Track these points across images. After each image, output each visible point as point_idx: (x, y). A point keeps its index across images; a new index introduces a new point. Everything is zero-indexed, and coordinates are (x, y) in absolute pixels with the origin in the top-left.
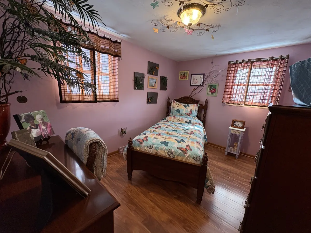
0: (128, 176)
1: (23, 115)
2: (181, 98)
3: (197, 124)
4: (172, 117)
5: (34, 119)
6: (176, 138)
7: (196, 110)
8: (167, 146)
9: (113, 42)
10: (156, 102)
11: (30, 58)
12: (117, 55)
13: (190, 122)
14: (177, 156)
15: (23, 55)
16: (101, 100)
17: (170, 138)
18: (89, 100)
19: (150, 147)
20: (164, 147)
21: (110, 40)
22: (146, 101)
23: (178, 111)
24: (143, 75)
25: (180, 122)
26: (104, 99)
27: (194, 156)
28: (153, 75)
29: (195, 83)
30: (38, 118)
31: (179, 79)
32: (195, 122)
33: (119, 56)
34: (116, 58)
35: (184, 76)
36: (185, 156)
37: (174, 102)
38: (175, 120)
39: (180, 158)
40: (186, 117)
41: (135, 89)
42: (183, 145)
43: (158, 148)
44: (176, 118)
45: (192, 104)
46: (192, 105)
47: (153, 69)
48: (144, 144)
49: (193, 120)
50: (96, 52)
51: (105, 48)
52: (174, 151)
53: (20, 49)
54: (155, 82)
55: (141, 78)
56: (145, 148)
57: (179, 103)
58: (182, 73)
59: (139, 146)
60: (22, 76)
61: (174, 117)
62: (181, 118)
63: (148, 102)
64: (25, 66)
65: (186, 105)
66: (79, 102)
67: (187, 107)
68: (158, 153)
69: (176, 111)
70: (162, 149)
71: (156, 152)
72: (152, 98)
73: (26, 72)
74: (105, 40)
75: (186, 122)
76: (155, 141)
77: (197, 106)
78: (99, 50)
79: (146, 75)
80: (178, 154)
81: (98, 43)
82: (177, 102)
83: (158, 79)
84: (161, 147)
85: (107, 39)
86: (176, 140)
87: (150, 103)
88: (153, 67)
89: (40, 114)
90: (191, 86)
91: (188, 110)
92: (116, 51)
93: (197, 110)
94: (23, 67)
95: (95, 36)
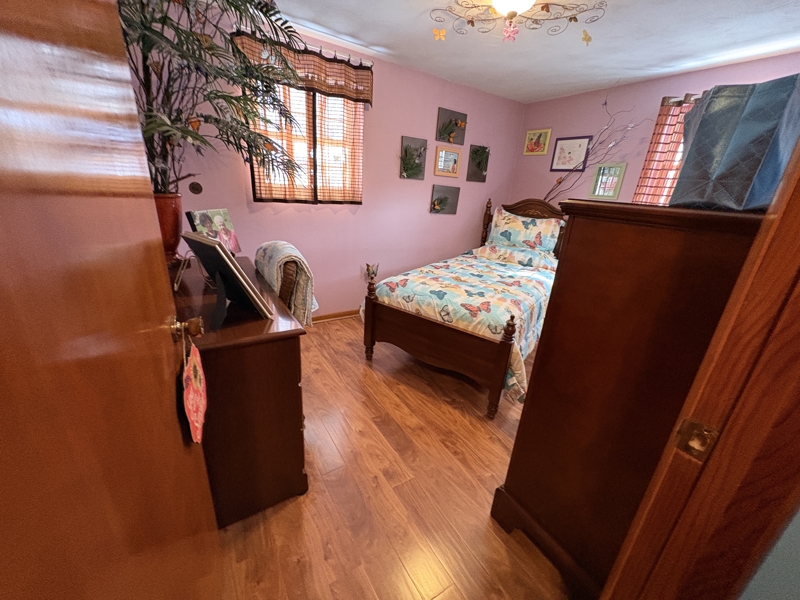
0: (366, 352)
1: (197, 214)
2: (518, 203)
3: (547, 269)
4: (488, 249)
5: (212, 222)
6: (468, 289)
7: (553, 236)
8: (441, 298)
9: (355, 68)
10: (453, 211)
11: (203, 119)
12: (362, 98)
13: (529, 264)
14: (458, 320)
15: (195, 115)
16: (327, 198)
17: (456, 286)
18: (303, 198)
19: (408, 299)
20: (435, 300)
21: (348, 63)
22: (428, 206)
23: (506, 235)
24: (424, 143)
25: (505, 261)
26: (333, 199)
27: (492, 323)
28: (449, 141)
29: (564, 163)
30: (217, 220)
31: (525, 153)
32: (543, 263)
33: (367, 101)
34: (361, 105)
35: (537, 143)
36: (473, 321)
37: (499, 211)
38: (494, 256)
39: (461, 326)
40: (523, 251)
41: (401, 176)
42: (476, 301)
43: (423, 301)
44: (495, 252)
45: (544, 217)
46: (545, 220)
47: (450, 127)
48: (399, 291)
49: (537, 258)
50: (317, 94)
51: (336, 84)
52: (454, 309)
53: (190, 105)
54: (455, 162)
55: (417, 150)
56: (399, 300)
57: (513, 216)
58: (534, 134)
59: (388, 296)
60: (193, 150)
61: (493, 249)
62: (509, 251)
63: (433, 210)
64: (197, 134)
65: (529, 220)
66: (284, 201)
67: (531, 226)
68: (422, 312)
69: (502, 234)
70: (429, 304)
71: (417, 310)
72: (444, 202)
73: (197, 143)
74: (336, 66)
75: (520, 263)
76: (419, 288)
77: (559, 224)
78: (324, 89)
79: (432, 143)
80: (458, 315)
81: (323, 75)
82: (508, 213)
83: (464, 153)
84: (430, 300)
85: (341, 62)
86: (466, 291)
87: (437, 212)
88: (451, 121)
89: (219, 214)
90: (552, 170)
91: (531, 233)
92: (361, 88)
93: (557, 235)
94: (196, 137)
95: (317, 59)
